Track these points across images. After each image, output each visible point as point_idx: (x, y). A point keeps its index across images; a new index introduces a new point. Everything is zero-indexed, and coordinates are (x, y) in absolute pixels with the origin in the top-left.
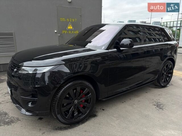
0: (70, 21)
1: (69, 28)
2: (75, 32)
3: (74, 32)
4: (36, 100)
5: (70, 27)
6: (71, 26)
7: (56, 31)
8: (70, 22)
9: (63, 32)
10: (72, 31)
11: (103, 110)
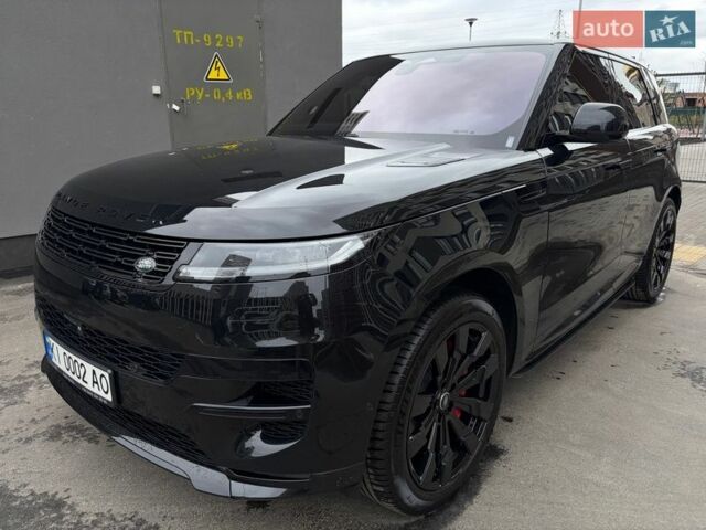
0: (218, 45)
1: (213, 75)
2: (239, 96)
3: (234, 94)
4: (300, 417)
5: (218, 73)
6: (221, 69)
7: (156, 90)
8: (216, 49)
9: (190, 92)
10: (227, 91)
11: (510, 420)
